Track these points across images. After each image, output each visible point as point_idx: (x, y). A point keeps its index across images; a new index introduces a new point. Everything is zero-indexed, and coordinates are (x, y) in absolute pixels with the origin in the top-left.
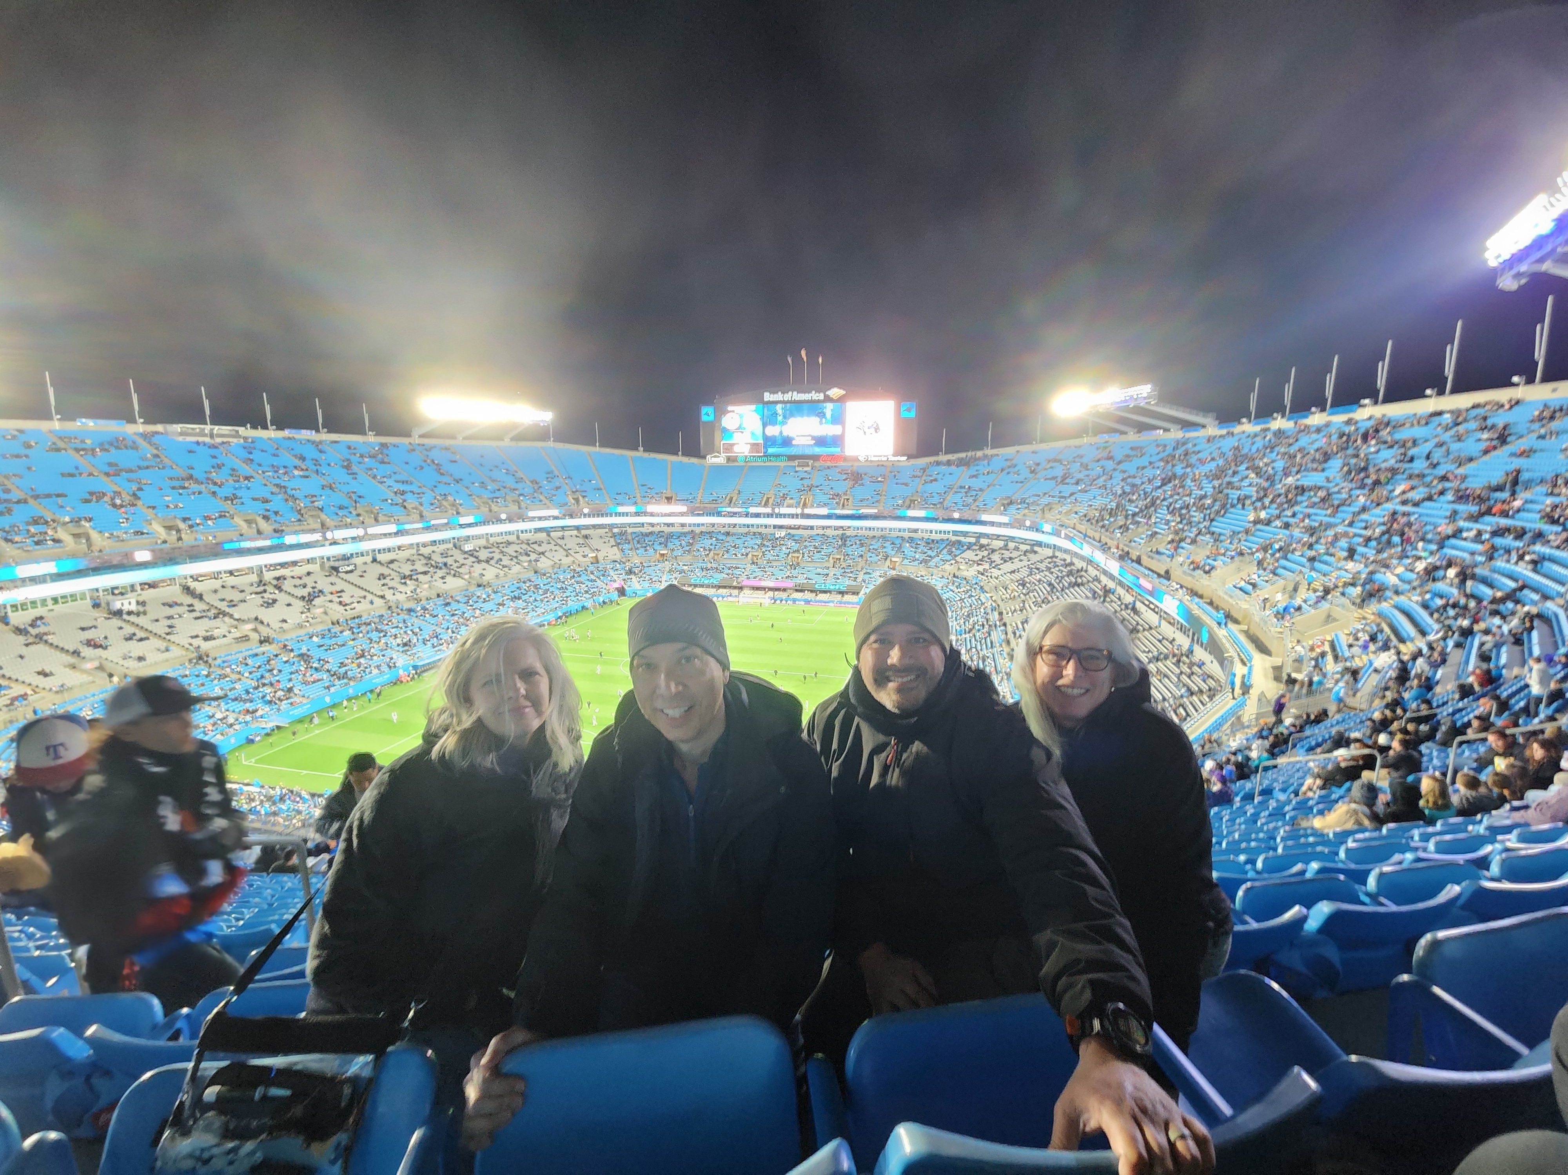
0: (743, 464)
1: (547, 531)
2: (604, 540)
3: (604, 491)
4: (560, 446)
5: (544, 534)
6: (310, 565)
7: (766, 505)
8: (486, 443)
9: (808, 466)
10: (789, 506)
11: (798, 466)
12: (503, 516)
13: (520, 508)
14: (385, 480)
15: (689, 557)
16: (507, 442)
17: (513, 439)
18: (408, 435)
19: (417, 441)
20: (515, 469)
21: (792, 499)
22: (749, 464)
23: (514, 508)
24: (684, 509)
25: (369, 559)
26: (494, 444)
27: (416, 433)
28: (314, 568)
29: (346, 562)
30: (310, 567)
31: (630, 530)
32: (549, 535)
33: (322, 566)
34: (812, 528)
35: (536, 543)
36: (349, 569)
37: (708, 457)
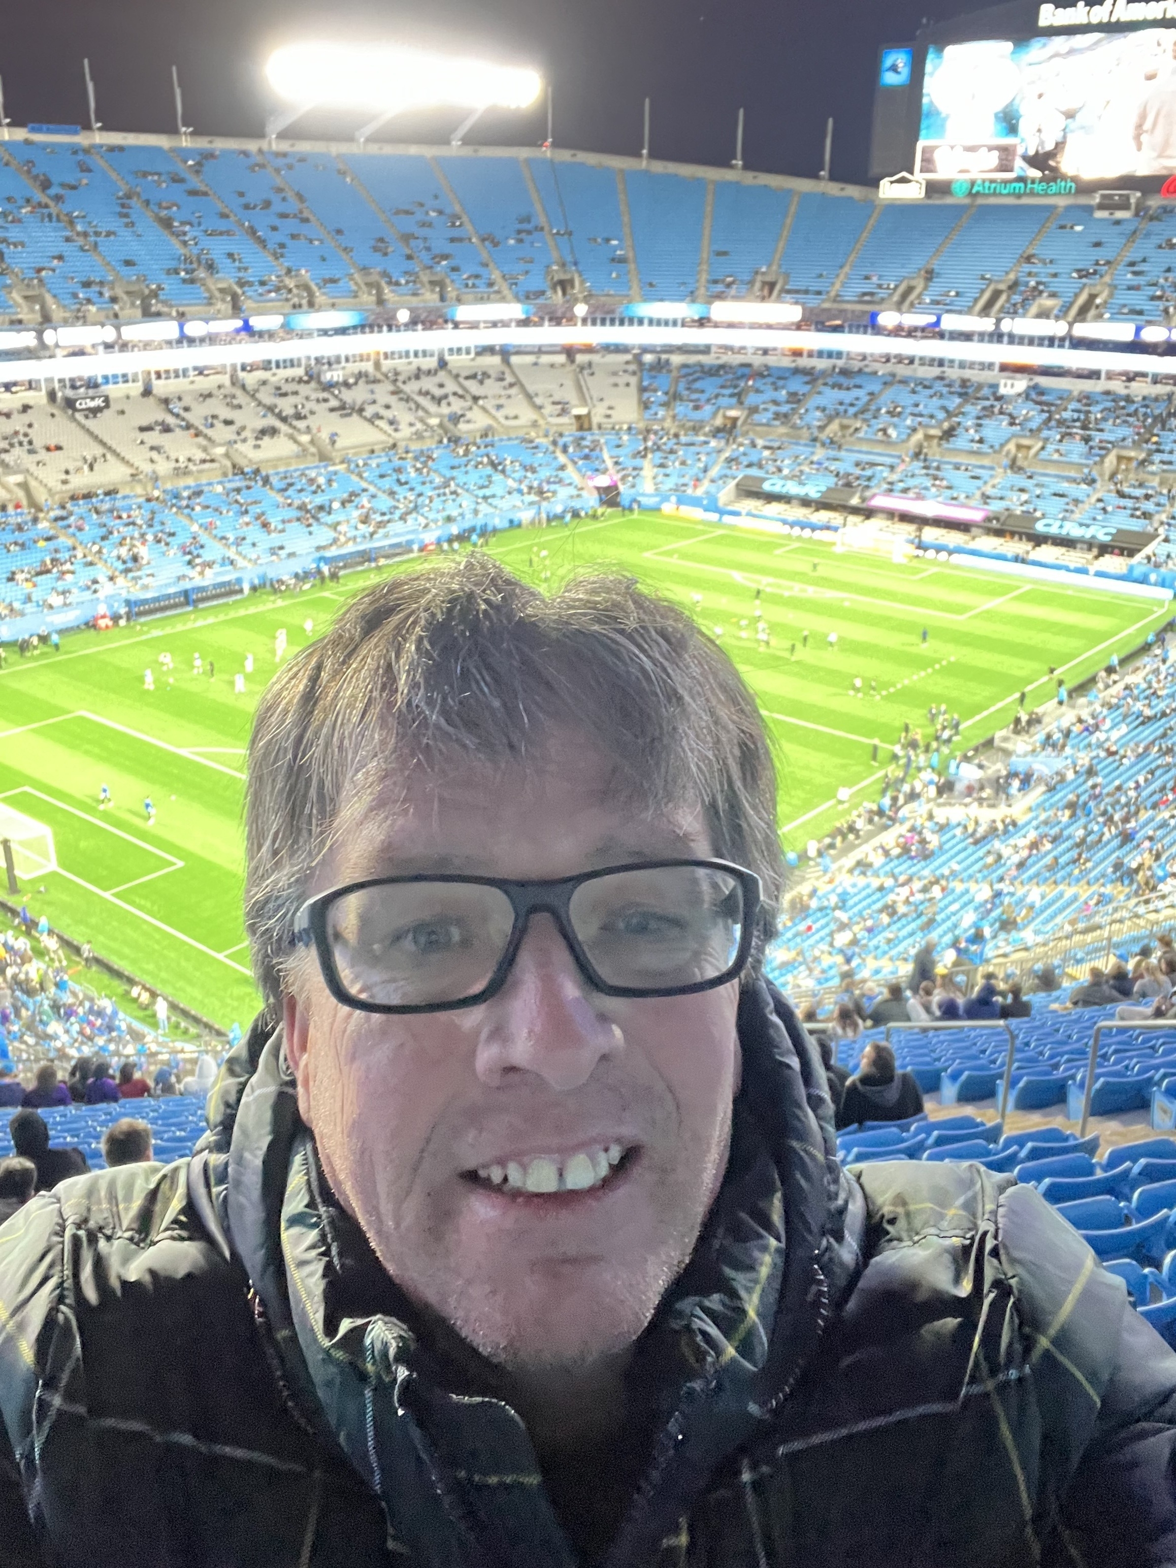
0: (967, 201)
1: (505, 353)
2: (614, 380)
3: (632, 266)
4: (565, 155)
5: (496, 360)
6: (31, 393)
7: (985, 311)
8: (414, 150)
9: (1125, 206)
10: (1043, 314)
11: (1101, 207)
12: (403, 316)
13: (442, 299)
14: (187, 228)
15: (783, 430)
16: (455, 148)
17: (467, 141)
18: (259, 134)
19: (277, 146)
20: (457, 209)
21: (1053, 295)
22: (980, 201)
23: (430, 298)
24: (794, 313)
25: (136, 388)
26: (429, 152)
27: (274, 127)
28: (38, 398)
29: (91, 392)
30: (29, 397)
31: (676, 359)
32: (506, 361)
33: (52, 396)
34: (1094, 375)
35: (473, 377)
36: (92, 404)
37: (885, 183)
